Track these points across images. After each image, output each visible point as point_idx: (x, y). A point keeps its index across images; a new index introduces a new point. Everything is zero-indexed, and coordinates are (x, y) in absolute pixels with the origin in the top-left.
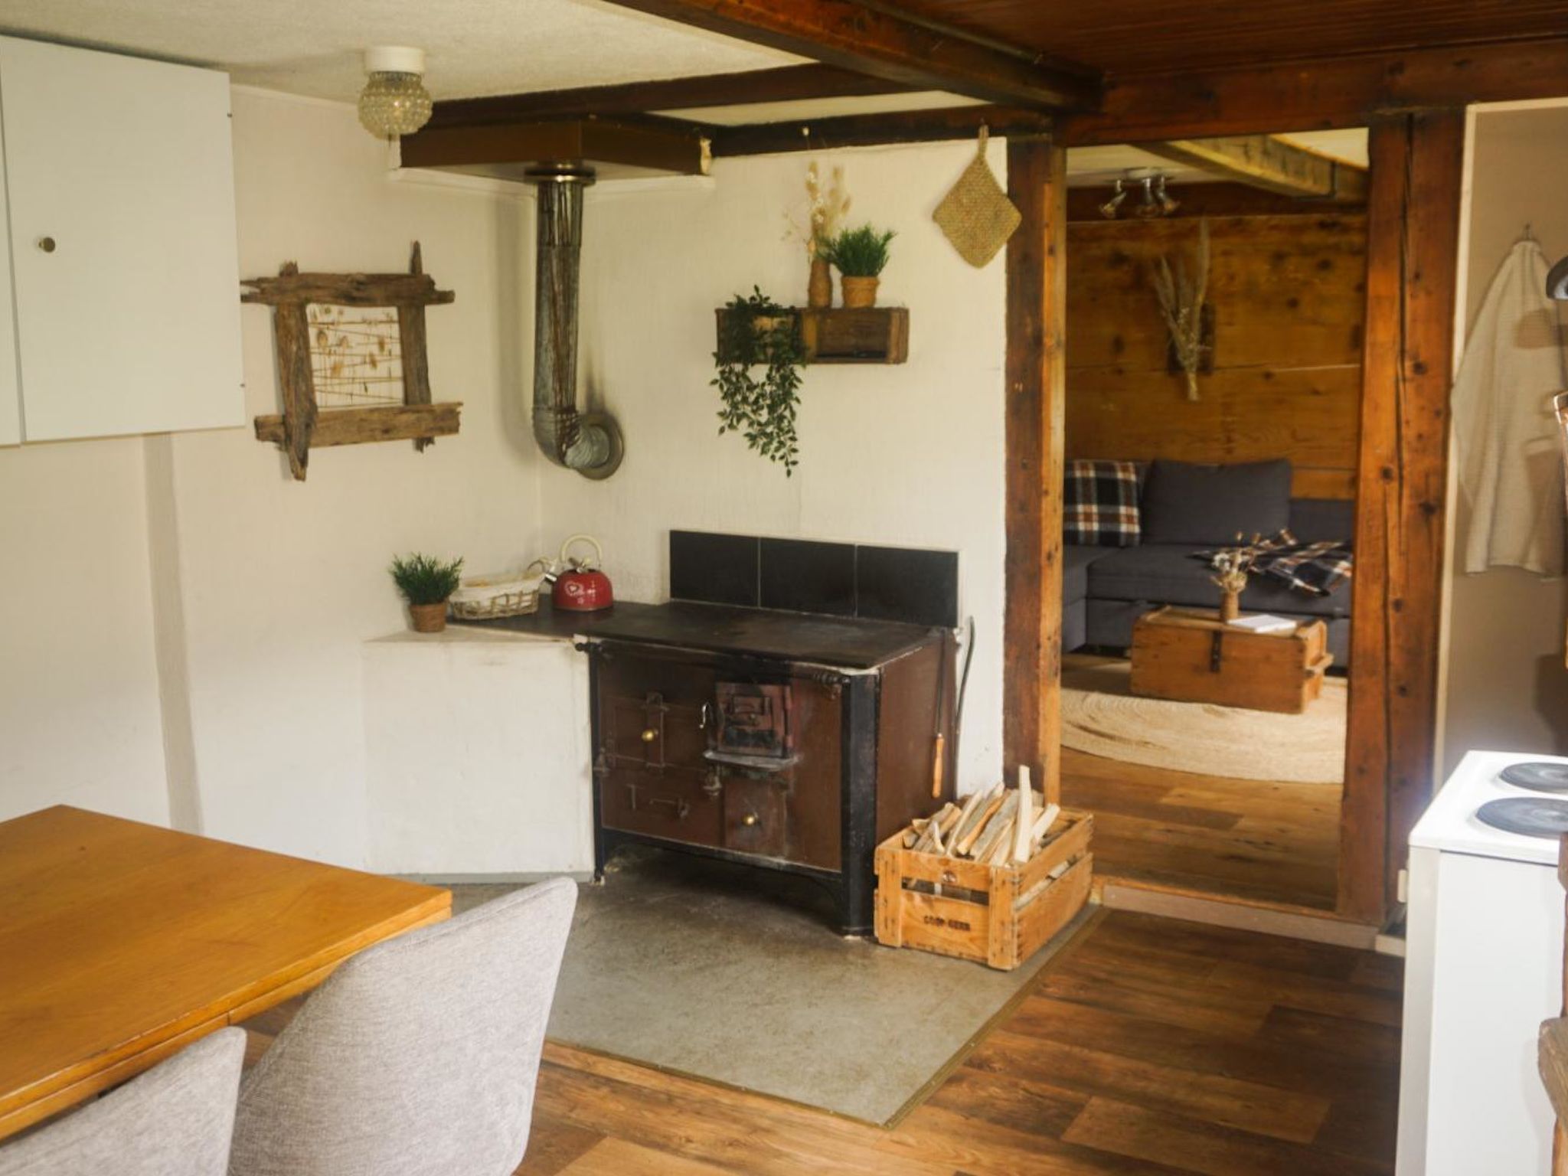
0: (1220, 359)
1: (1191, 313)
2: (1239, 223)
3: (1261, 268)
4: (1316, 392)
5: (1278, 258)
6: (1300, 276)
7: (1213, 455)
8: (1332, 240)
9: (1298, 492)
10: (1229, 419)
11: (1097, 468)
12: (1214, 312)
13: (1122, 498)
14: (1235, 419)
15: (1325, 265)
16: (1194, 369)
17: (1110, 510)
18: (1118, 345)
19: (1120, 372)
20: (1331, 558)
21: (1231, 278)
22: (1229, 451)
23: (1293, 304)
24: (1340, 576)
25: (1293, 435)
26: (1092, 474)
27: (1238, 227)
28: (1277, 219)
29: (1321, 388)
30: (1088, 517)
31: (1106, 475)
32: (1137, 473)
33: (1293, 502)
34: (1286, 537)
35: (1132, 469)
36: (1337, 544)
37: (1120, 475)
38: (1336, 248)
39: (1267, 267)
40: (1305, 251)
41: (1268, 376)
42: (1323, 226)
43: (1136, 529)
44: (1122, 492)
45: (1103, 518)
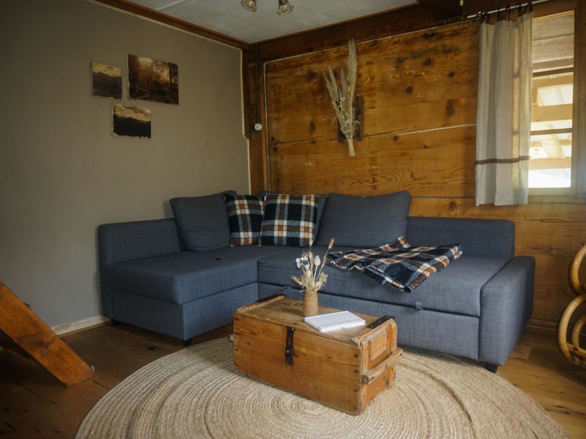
0: (367, 130)
1: (347, 100)
2: (376, 43)
3: (390, 70)
4: (426, 147)
5: (400, 61)
6: (412, 71)
7: (366, 190)
8: (432, 45)
9: (414, 213)
10: (374, 167)
11: (291, 198)
12: (363, 102)
13: (303, 217)
14: (378, 167)
15: (429, 63)
16: (351, 137)
17: (294, 223)
18: (313, 126)
19: (314, 142)
20: (418, 260)
21: (373, 78)
22: (375, 188)
23: (410, 90)
24: (421, 275)
25: (412, 176)
26: (287, 201)
27: (375, 46)
28: (397, 37)
29: (428, 144)
30: (280, 228)
31: (296, 202)
32: (316, 201)
33: (409, 219)
34: (402, 242)
35: (313, 199)
36: (432, 248)
37: (304, 202)
38: (435, 51)
39: (393, 69)
40: (415, 55)
41: (396, 138)
42: (426, 37)
43: (311, 236)
44: (303, 213)
45: (290, 229)
